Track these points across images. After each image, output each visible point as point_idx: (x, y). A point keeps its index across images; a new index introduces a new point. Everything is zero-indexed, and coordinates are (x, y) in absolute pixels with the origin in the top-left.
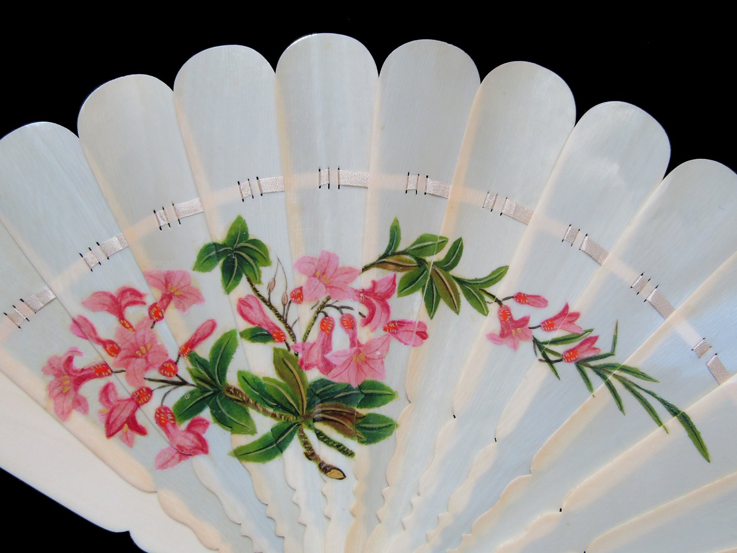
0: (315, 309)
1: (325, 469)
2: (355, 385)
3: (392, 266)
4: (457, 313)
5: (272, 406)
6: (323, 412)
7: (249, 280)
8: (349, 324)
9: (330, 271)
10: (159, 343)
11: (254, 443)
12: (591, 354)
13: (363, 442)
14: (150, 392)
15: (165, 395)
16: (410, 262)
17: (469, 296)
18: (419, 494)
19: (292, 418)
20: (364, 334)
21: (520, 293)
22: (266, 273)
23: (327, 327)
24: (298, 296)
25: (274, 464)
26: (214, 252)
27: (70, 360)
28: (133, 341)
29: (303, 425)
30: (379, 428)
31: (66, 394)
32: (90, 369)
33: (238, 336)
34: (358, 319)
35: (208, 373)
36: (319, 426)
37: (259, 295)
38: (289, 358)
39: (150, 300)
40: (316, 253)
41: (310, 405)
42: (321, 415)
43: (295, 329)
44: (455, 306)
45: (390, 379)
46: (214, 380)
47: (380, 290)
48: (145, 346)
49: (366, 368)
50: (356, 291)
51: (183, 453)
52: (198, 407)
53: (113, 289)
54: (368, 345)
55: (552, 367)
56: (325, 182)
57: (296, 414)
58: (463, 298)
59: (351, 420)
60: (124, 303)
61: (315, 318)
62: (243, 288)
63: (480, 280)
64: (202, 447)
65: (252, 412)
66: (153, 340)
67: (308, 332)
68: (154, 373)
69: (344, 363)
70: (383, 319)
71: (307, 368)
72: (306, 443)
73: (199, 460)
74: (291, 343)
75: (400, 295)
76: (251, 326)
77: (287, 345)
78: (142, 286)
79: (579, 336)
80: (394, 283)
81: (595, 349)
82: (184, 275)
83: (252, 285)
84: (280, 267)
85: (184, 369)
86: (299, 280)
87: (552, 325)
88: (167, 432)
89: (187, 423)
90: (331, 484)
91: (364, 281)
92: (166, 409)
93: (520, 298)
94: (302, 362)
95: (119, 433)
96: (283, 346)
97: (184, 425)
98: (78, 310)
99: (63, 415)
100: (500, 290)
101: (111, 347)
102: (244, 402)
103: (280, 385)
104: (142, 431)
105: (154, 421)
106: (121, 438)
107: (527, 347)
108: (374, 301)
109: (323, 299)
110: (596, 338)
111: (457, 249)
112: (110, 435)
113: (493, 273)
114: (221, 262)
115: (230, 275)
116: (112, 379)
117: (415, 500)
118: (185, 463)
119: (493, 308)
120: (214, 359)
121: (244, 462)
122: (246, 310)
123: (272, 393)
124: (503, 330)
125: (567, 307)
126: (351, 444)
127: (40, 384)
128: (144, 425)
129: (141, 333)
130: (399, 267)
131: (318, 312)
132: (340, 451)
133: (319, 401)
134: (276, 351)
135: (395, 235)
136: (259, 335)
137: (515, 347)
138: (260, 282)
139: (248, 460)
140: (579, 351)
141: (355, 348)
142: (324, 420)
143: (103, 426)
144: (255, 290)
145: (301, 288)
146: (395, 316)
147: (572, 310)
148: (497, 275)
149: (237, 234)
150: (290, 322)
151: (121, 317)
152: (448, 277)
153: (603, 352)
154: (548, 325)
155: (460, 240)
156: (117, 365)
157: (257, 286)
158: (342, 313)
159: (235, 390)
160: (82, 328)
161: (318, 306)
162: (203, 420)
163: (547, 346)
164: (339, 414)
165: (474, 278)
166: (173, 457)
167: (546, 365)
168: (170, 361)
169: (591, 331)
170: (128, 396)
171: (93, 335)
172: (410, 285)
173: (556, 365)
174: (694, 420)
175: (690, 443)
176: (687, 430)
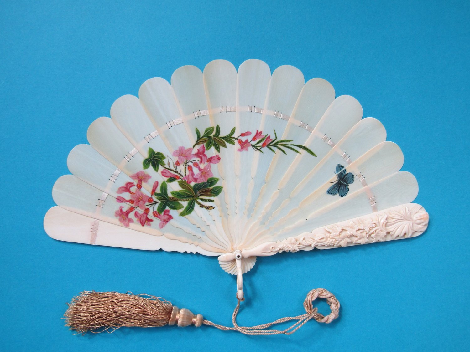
1: (208, 208)
2: (206, 182)
3: (201, 143)
4: (226, 148)
5: (185, 198)
6: (200, 193)
7: (161, 165)
8: (196, 165)
9: (184, 152)
10: (144, 194)
11: (185, 210)
12: (270, 142)
13: (215, 196)
14: (148, 209)
15: (153, 208)
16: (206, 139)
17: (228, 141)
18: (237, 203)
19: (192, 199)
20: (202, 166)
21: (242, 134)
22: (165, 161)
23: (190, 168)
24: (178, 163)
25: (193, 213)
26: (147, 162)
27: (121, 210)
28: (136, 197)
29: (196, 199)
30: (218, 190)
31: (125, 220)
32: (128, 210)
33: (166, 183)
34: (198, 162)
35: (162, 197)
36: (201, 197)
37: (167, 168)
38: (183, 182)
39: (136, 183)
40: (177, 149)
41: (196, 193)
42: (200, 194)
43: (181, 173)
44: (225, 146)
45: (215, 175)
46: (165, 198)
47: (201, 151)
48: (141, 197)
49: (207, 175)
50: (194, 155)
51: (166, 221)
52: (164, 207)
53: (123, 185)
54: (205, 169)
56: (170, 126)
57: (193, 197)
58: (226, 142)
59: (209, 192)
60: (128, 188)
61: (186, 168)
62: (161, 168)
63: (229, 135)
64: (171, 217)
65: (180, 202)
66: (142, 194)
67: (185, 173)
68: (147, 203)
69: (200, 177)
70: (206, 159)
71: (190, 182)
72: (199, 204)
73: (171, 221)
74: (182, 178)
75: (207, 150)
76: (168, 178)
77: (181, 179)
78: (131, 181)
79: (264, 138)
80: (204, 147)
81: (271, 140)
82: (142, 172)
83: (163, 166)
84: (169, 157)
85: (155, 198)
86: (177, 159)
87: (255, 138)
88: (159, 218)
90: (212, 211)
91: (195, 151)
92: (155, 211)
93: (243, 135)
94: (188, 182)
95: (145, 224)
97: (162, 214)
98: (117, 195)
99: (127, 226)
100: (236, 135)
101: (131, 201)
102: (176, 200)
103: (184, 191)
104: (151, 220)
105: (154, 216)
106: (147, 225)
107: (250, 148)
108: (200, 155)
109: (185, 161)
110: (270, 137)
111: (218, 129)
112: (143, 225)
113: (232, 131)
114: (151, 163)
115: (156, 167)
116: (136, 210)
117: (236, 205)
118: (168, 224)
119: (236, 141)
120: (162, 192)
121: (184, 216)
122: (164, 174)
123: (183, 194)
124: (241, 147)
125: (257, 131)
126: (212, 198)
127: (116, 220)
129: (137, 194)
130: (203, 142)
131: (186, 166)
132: (210, 201)
133: (197, 190)
134: (179, 182)
135: (198, 132)
136: (172, 180)
137: (247, 150)
138: (165, 165)
140: (266, 142)
141: (201, 171)
143: (140, 224)
145: (178, 161)
146: (209, 156)
147: (259, 132)
148: (233, 131)
149: (151, 153)
150: (179, 172)
151: (130, 192)
152: (219, 138)
153: (273, 139)
154: (254, 139)
155: (218, 125)
156: (136, 205)
158: (193, 163)
159: (172, 198)
160: (120, 200)
161: (185, 164)
162: (167, 210)
163: (256, 146)
164: (205, 191)
165: (227, 135)
166: (164, 224)
167: (258, 151)
168: (150, 198)
169: (267, 135)
170: (143, 213)
171: (124, 200)
172: (209, 146)
173: (261, 150)
174: (307, 147)
175: (309, 154)
176: (306, 151)
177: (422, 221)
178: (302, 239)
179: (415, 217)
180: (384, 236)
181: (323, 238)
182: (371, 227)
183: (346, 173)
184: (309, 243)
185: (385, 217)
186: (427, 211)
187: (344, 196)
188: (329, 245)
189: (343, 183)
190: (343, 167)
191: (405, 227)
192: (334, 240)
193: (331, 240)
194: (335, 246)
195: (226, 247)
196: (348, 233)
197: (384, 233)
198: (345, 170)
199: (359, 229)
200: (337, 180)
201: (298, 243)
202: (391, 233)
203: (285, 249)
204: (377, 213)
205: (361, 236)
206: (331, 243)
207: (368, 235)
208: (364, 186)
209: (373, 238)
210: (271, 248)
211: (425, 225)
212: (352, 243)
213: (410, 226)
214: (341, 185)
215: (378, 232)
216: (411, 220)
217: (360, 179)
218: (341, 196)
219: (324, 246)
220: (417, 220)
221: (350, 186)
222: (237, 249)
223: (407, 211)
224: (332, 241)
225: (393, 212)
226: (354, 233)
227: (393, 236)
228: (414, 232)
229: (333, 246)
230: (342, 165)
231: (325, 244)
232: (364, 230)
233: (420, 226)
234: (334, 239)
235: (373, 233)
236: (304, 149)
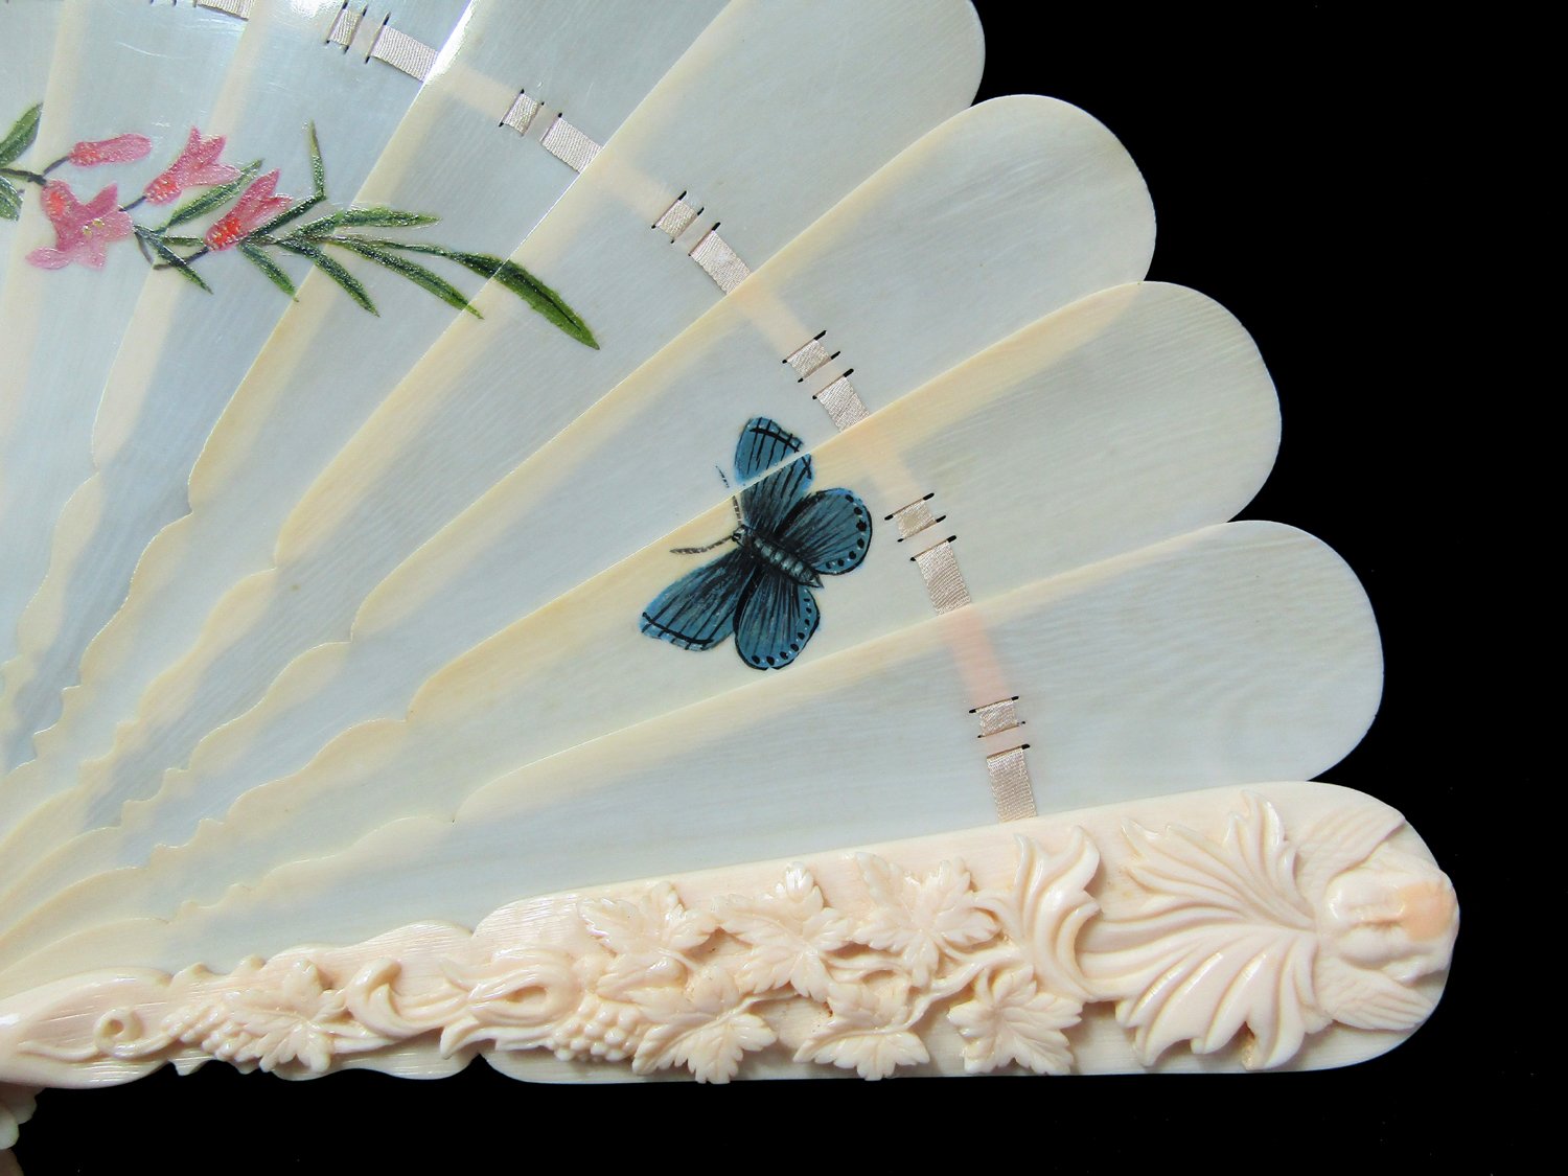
12: (270, 216)
21: (80, 145)
55: (188, 271)
79: (231, 188)
81: (276, 200)
87: (171, 186)
93: (83, 155)
107: (124, 252)
110: (273, 178)
113: (18, 128)
119: (30, 194)
124: (60, 234)
125: (195, 138)
137: (98, 261)
140: (241, 218)
147: (205, 139)
148: (25, 131)
153: (297, 201)
154: (163, 187)
163: (167, 234)
167: (173, 274)
169: (258, 165)
173: (199, 266)
174: (536, 270)
175: (539, 323)
176: (525, 295)
177: (1398, 938)
178: (365, 976)
179: (1337, 900)
180: (1064, 1031)
181: (535, 990)
182: (957, 936)
183: (813, 488)
184: (417, 1018)
185: (1084, 870)
186: (1446, 860)
187: (778, 661)
188: (587, 1051)
189: (778, 566)
190: (789, 442)
191: (1253, 969)
192: (626, 1015)
193: (605, 1011)
194: (636, 1064)
196: (747, 968)
197: (1063, 1007)
198: (807, 463)
199: (852, 950)
200: (734, 537)
201: (330, 1001)
202: (1122, 1011)
203: (217, 1046)
204: (1027, 825)
205: (857, 1004)
206: (600, 1038)
207: (922, 1005)
208: (942, 603)
209: (969, 1040)
210: (101, 1022)
211: (1421, 981)
212: (779, 1051)
213: (1287, 969)
214: (757, 577)
215: (1010, 992)
216: (1304, 921)
217: (913, 547)
218: (754, 662)
219: (543, 1052)
220: (1355, 926)
221: (833, 594)
223: (1274, 842)
224: (611, 1023)
225: (1150, 836)
226: (807, 974)
227: (1139, 1035)
228: (1316, 1023)
229: (628, 1060)
230: (788, 425)
231: (549, 1043)
232: (898, 954)
233: (1376, 981)
234: (630, 1002)
235: (968, 992)
236: (507, 283)
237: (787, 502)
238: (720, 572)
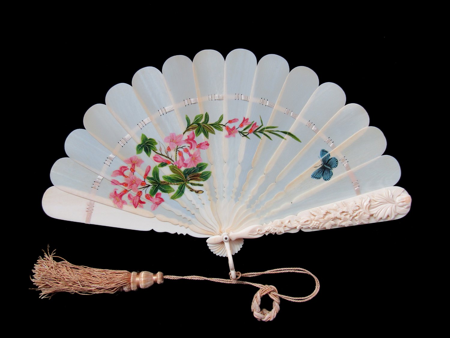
0: (175, 151)
1: (197, 192)
2: (195, 167)
3: (191, 129)
4: (215, 134)
5: (175, 182)
6: (190, 178)
7: (153, 151)
8: (186, 151)
9: (175, 139)
10: (138, 178)
11: (175, 193)
12: (256, 128)
13: (204, 181)
14: (141, 192)
15: (146, 191)
16: (196, 126)
17: (216, 128)
18: (225, 187)
19: (182, 183)
20: (192, 152)
21: (229, 120)
22: (157, 147)
23: (181, 154)
24: (169, 149)
25: (183, 197)
26: (140, 147)
27: (115, 192)
28: (130, 180)
29: (186, 183)
30: (207, 175)
31: (119, 201)
32: (122, 192)
33: (158, 167)
34: (188, 148)
35: (154, 180)
36: (191, 182)
37: (158, 154)
38: (174, 167)
39: (129, 168)
40: (168, 135)
41: (186, 177)
42: (190, 179)
43: (172, 159)
44: (213, 132)
45: (204, 161)
46: (157, 182)
47: (191, 137)
48: (134, 180)
49: (196, 161)
50: (184, 141)
51: (158, 204)
52: (156, 190)
53: (118, 168)
54: (194, 154)
55: (247, 137)
56: (161, 114)
57: (183, 181)
58: (214, 129)
59: (199, 176)
60: (122, 171)
61: (176, 153)
62: (153, 154)
63: (217, 122)
64: (162, 200)
65: (171, 186)
66: (135, 178)
67: (176, 158)
68: (140, 187)
69: (190, 162)
70: (195, 145)
71: (180, 168)
72: (189, 188)
73: (163, 204)
74: (173, 163)
75: (197, 136)
76: (160, 163)
77: (172, 164)
78: (125, 165)
79: (251, 124)
80: (194, 134)
81: (257, 126)
82: (135, 157)
83: (155, 152)
84: (160, 143)
85: (148, 182)
86: (167, 145)
88: (151, 200)
89: (155, 196)
90: (201, 195)
91: (185, 137)
92: (147, 194)
93: (230, 122)
94: (178, 167)
95: (138, 206)
96: (171, 165)
98: (111, 178)
99: (121, 207)
100: (223, 122)
101: (125, 184)
102: (168, 184)
103: (175, 175)
104: (144, 203)
105: (146, 199)
106: (139, 207)
107: (238, 134)
108: (190, 141)
109: (176, 147)
110: (256, 123)
111: (207, 116)
112: (136, 207)
113: (220, 118)
114: (143, 149)
115: (148, 151)
116: (129, 193)
117: (224, 189)
118: (159, 206)
119: (224, 128)
120: (154, 176)
121: (175, 200)
122: (156, 159)
123: (174, 178)
124: (229, 133)
125: (244, 118)
126: (201, 182)
127: (110, 202)
128: (144, 201)
129: (131, 177)
130: (193, 128)
131: (176, 151)
132: (199, 186)
133: (187, 175)
134: (170, 167)
135: (188, 120)
136: (163, 164)
137: (234, 136)
139: (175, 199)
140: (253, 129)
141: (191, 157)
142: (191, 179)
143: (133, 205)
144: (156, 153)
145: (169, 147)
146: (198, 143)
147: (246, 118)
148: (221, 119)
149: (144, 139)
150: (170, 157)
151: (124, 175)
152: (208, 125)
153: (259, 126)
154: (241, 125)
155: (207, 113)
156: (129, 188)
157: (156, 151)
158: (183, 149)
159: (164, 182)
160: (114, 182)
161: (176, 150)
162: (159, 193)
163: (243, 132)
164: (195, 176)
165: (215, 122)
166: (156, 206)
167: (245, 137)
168: (143, 181)
169: (254, 122)
170: (136, 195)
171: (118, 183)
172: (198, 132)
174: (292, 133)
175: (293, 140)
176: (291, 136)
177: (405, 203)
178: (287, 221)
179: (397, 200)
180: (368, 218)
181: (308, 221)
182: (355, 209)
183: (330, 158)
184: (294, 226)
185: (368, 200)
186: (410, 194)
187: (328, 179)
188: (314, 227)
189: (327, 168)
190: (327, 152)
191: (388, 209)
192: (318, 222)
193: (316, 222)
195: (214, 229)
196: (332, 216)
197: (367, 216)
198: (329, 154)
199: (343, 212)
200: (321, 165)
201: (283, 225)
202: (374, 215)
203: (271, 231)
204: (360, 196)
205: (345, 218)
206: (315, 225)
207: (351, 218)
208: (348, 170)
209: (357, 221)
210: (257, 230)
211: (407, 208)
212: (335, 225)
213: (392, 208)
214: (325, 169)
215: (361, 215)
216: (394, 203)
217: (343, 163)
218: (325, 180)
220: (400, 202)
221: (334, 170)
222: (225, 232)
223: (390, 194)
224: (317, 224)
225: (376, 195)
226: (338, 215)
227: (376, 218)
228: (396, 214)
229: (318, 228)
230: (326, 150)
231: (310, 227)
232: (348, 212)
233: (402, 208)
234: (319, 221)
235: (356, 216)
236: (289, 135)
237: (327, 160)
238: (320, 169)
